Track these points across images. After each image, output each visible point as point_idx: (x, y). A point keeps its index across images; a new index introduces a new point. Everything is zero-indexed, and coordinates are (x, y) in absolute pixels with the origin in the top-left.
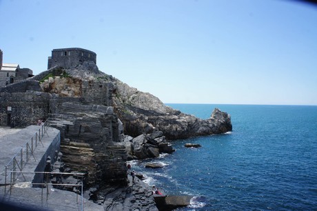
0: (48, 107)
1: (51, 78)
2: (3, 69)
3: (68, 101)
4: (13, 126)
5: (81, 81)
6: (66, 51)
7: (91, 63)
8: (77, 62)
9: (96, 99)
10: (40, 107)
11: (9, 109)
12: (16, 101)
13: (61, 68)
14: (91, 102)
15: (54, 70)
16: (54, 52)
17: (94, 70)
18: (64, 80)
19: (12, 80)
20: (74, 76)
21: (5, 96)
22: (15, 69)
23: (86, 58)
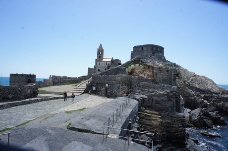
0: (131, 85)
1: (133, 66)
2: (104, 60)
3: (144, 81)
4: (108, 97)
5: (153, 67)
6: (142, 47)
7: (160, 54)
8: (150, 54)
9: (164, 80)
10: (125, 85)
11: (107, 85)
12: (111, 80)
13: (140, 58)
14: (161, 82)
15: (135, 60)
16: (135, 48)
17: (162, 59)
18: (142, 67)
19: (109, 67)
20: (148, 64)
21: (105, 77)
22: (110, 60)
23: (157, 51)
